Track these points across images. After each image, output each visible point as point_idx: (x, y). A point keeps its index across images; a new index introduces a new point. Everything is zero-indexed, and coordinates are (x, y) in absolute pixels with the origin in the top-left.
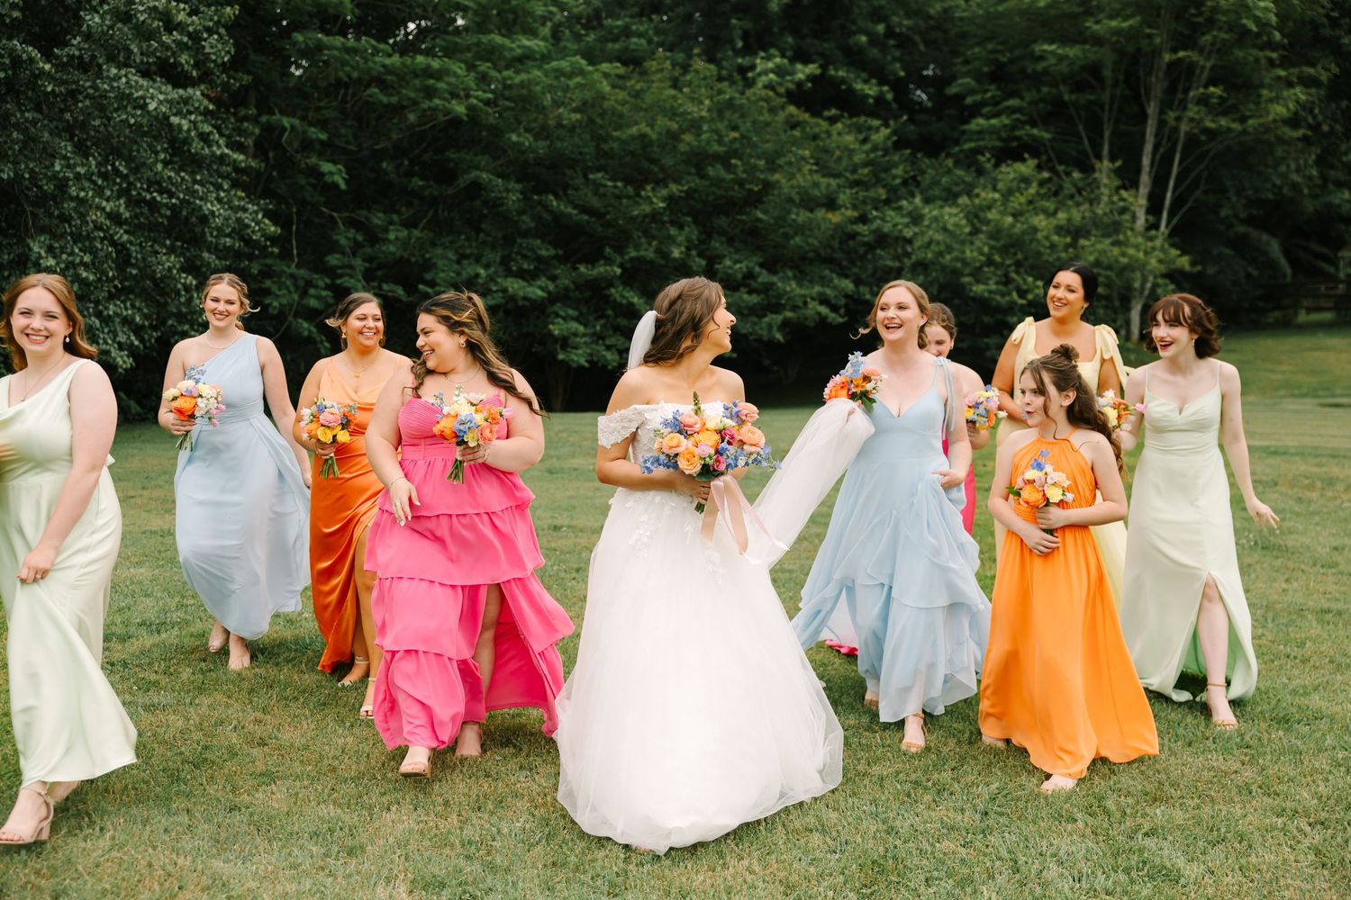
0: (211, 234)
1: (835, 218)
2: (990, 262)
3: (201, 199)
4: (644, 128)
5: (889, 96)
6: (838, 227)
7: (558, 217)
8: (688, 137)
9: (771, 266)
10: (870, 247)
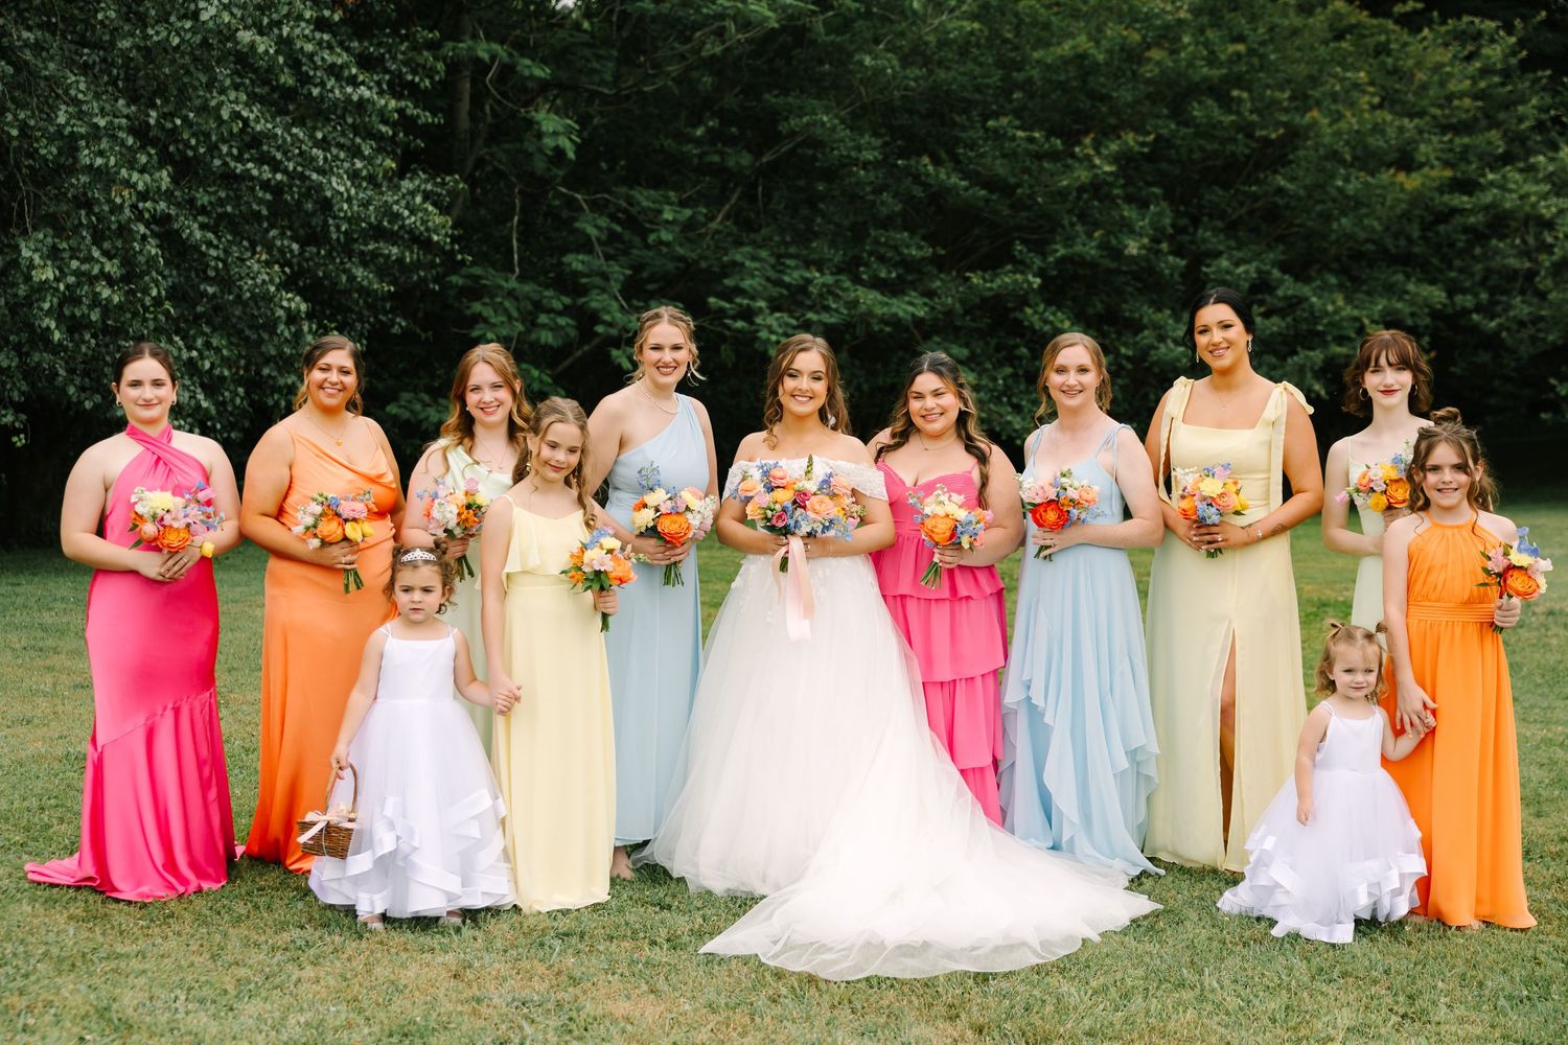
0: (338, 228)
1: (1412, 182)
3: (321, 172)
4: (1083, 42)
6: (1416, 198)
7: (938, 197)
8: (1156, 54)
9: (1299, 269)
10: (1478, 236)
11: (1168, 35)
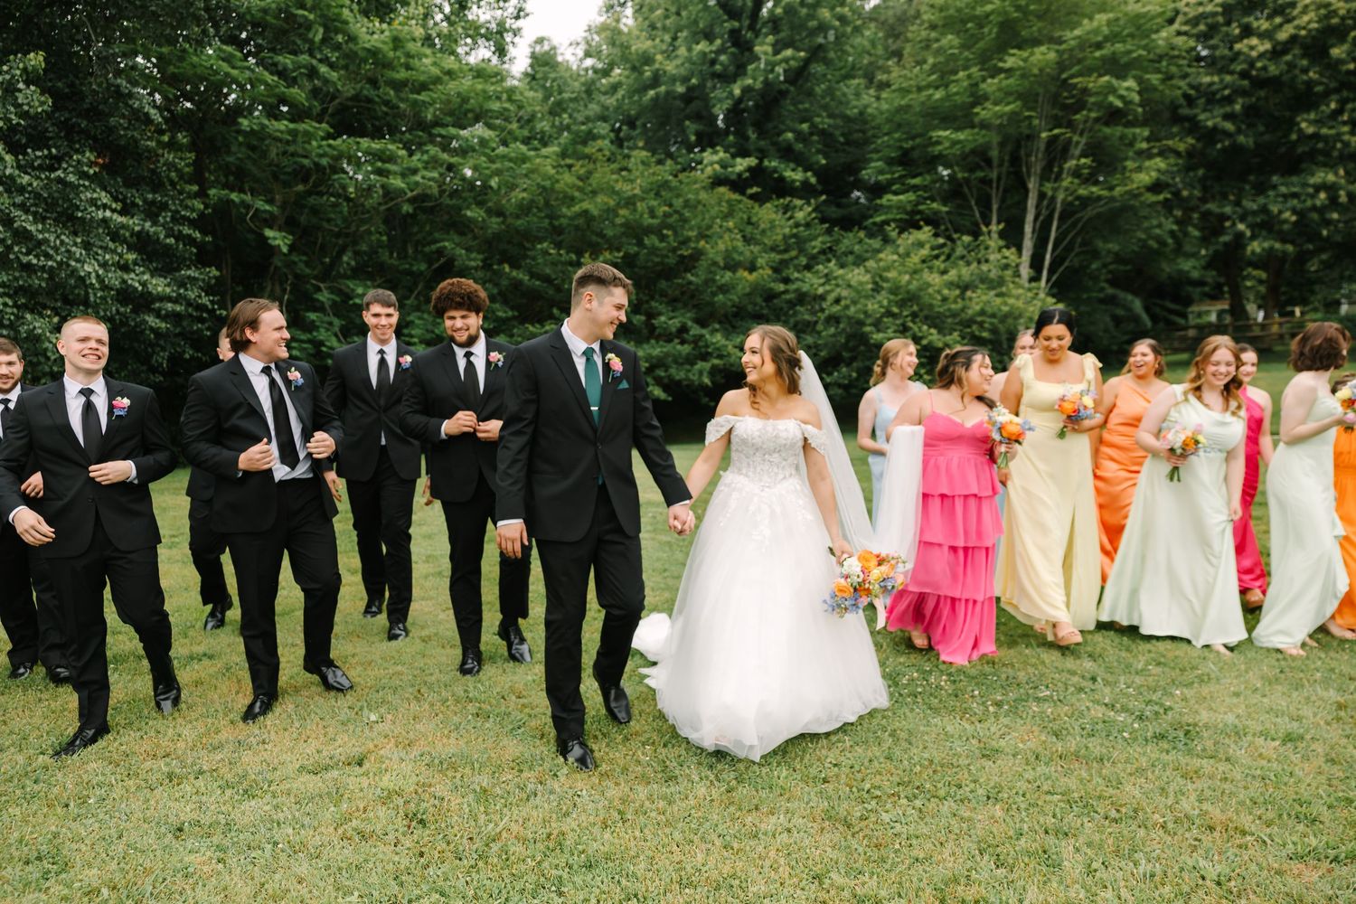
1: (752, 277)
2: (889, 314)
3: (78, 261)
4: (585, 205)
5: (813, 180)
6: (756, 288)
8: (622, 212)
9: (702, 323)
10: (792, 304)
11: (630, 202)
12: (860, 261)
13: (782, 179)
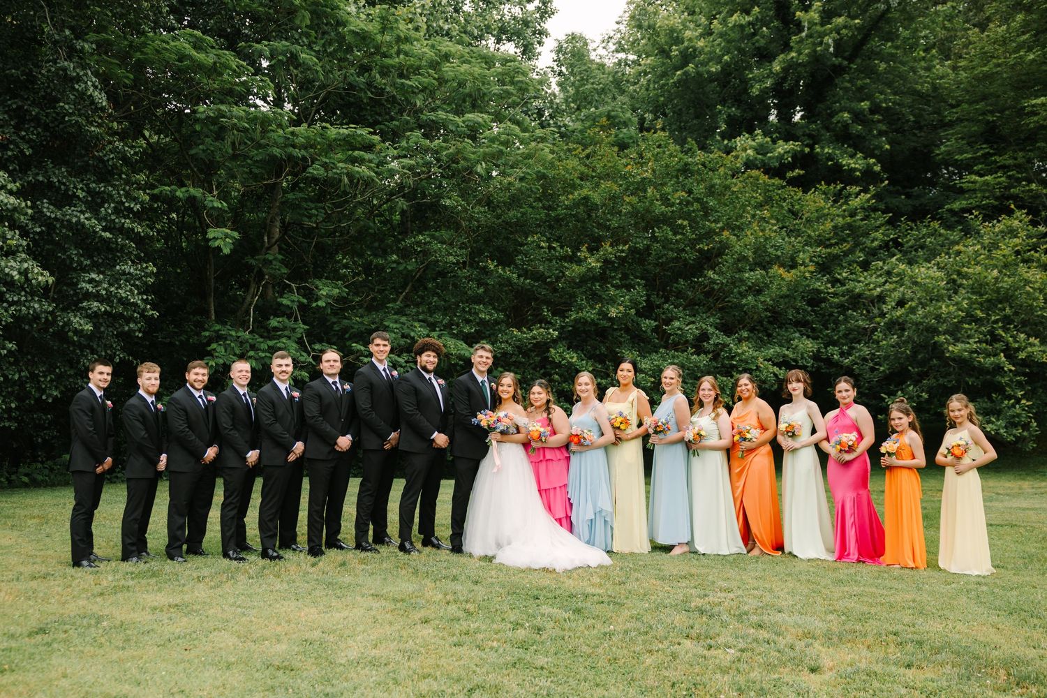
1: (789, 276)
2: (971, 318)
4: (587, 192)
5: (877, 168)
10: (843, 308)
11: (639, 188)
12: (932, 255)
13: (838, 167)
